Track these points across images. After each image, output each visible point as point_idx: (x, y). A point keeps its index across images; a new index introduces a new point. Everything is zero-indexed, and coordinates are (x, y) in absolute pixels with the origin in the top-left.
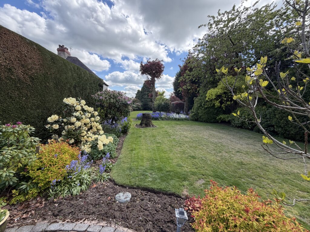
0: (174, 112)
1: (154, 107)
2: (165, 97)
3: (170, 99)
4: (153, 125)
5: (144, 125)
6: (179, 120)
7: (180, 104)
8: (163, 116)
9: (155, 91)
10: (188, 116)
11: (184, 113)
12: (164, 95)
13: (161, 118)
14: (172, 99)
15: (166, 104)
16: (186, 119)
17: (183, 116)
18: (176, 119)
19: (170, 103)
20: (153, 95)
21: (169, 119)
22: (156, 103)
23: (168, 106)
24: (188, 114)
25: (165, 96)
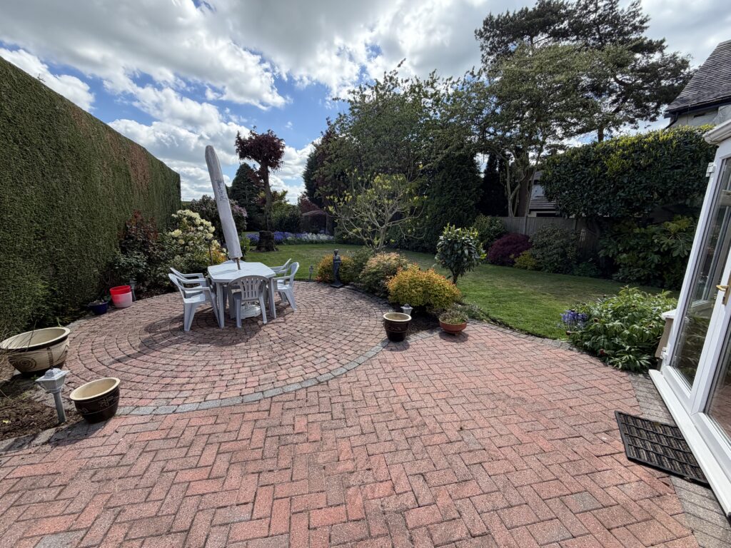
0: (308, 232)
1: (270, 224)
2: (288, 203)
3: (299, 205)
4: (277, 249)
5: (263, 249)
6: (316, 243)
7: (320, 216)
8: (289, 238)
9: (271, 193)
10: (332, 237)
11: (327, 232)
12: (287, 198)
13: (287, 240)
14: (303, 204)
15: (294, 216)
16: (328, 242)
17: (323, 237)
18: (312, 242)
19: (301, 215)
20: (267, 200)
21: (301, 242)
22: (275, 215)
23: (298, 219)
24: (332, 235)
25: (288, 201)
